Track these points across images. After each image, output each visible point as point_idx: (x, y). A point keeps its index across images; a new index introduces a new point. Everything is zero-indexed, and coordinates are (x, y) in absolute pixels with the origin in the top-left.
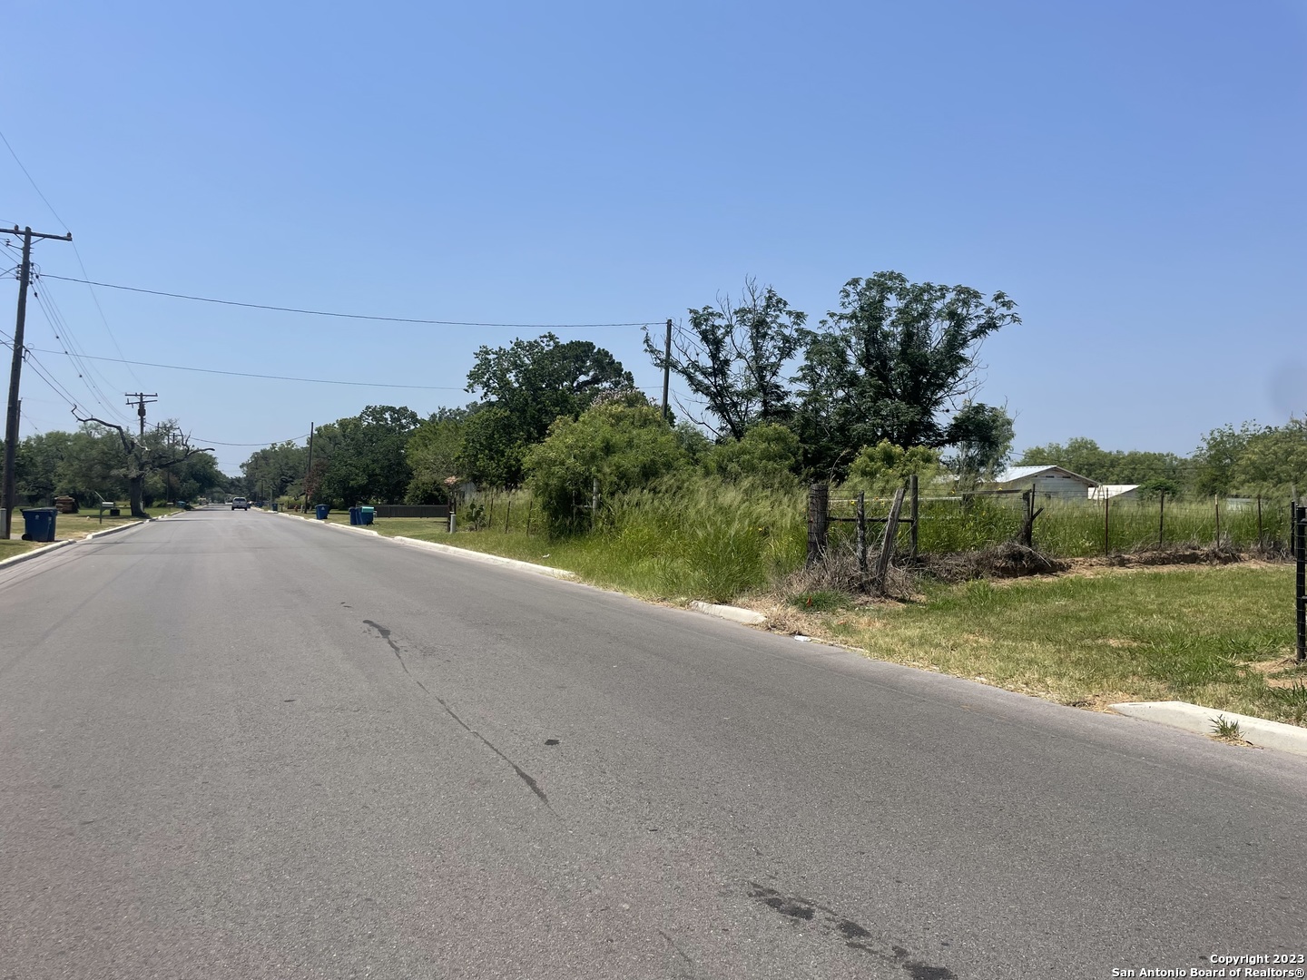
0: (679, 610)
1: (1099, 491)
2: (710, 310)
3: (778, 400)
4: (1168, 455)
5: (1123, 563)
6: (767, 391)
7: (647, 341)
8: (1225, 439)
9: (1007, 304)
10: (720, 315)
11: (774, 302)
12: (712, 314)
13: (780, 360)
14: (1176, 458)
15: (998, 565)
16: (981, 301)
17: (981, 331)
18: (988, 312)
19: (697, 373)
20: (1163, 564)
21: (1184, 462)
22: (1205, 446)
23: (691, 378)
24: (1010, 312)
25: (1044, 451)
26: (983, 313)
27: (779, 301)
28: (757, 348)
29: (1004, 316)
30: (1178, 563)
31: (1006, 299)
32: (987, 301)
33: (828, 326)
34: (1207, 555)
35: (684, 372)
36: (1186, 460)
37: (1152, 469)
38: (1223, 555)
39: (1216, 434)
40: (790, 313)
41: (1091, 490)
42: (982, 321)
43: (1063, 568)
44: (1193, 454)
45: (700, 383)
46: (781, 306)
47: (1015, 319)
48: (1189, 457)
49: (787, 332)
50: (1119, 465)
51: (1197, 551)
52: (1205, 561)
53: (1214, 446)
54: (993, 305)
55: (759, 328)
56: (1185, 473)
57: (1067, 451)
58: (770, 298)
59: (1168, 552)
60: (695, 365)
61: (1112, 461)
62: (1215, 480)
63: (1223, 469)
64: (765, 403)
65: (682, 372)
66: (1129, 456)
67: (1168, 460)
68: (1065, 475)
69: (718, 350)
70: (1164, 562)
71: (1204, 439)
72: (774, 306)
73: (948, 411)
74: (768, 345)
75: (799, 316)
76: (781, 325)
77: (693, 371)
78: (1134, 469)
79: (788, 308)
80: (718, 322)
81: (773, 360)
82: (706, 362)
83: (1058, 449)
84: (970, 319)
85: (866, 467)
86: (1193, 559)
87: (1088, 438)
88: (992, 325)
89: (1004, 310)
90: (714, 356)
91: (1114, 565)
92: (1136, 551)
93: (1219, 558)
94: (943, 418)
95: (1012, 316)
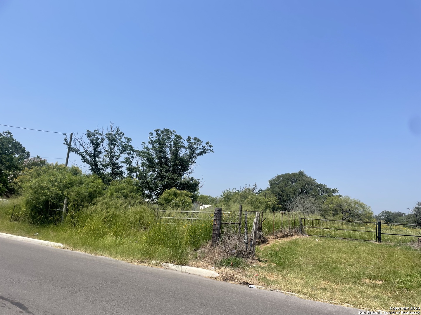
0: (156, 268)
1: (203, 207)
2: (97, 132)
3: (117, 169)
4: (209, 196)
6: (114, 165)
9: (211, 146)
11: (119, 133)
12: (97, 133)
13: (120, 154)
16: (201, 143)
17: (201, 154)
18: (204, 147)
19: (87, 155)
23: (83, 157)
24: (210, 149)
26: (202, 148)
27: (121, 133)
28: (111, 148)
29: (208, 150)
31: (210, 144)
32: (204, 144)
33: (145, 144)
35: (81, 154)
40: (125, 138)
41: (201, 206)
42: (202, 150)
45: (87, 159)
46: (122, 135)
49: (124, 144)
54: (206, 145)
55: (112, 141)
58: (118, 131)
60: (86, 152)
64: (113, 170)
65: (80, 154)
69: (97, 147)
71: (222, 192)
72: (119, 134)
74: (116, 149)
75: (129, 140)
76: (121, 142)
77: (85, 154)
79: (124, 136)
80: (99, 137)
81: (117, 154)
82: (91, 151)
84: (197, 149)
88: (204, 152)
89: (209, 148)
90: (95, 150)
95: (211, 150)
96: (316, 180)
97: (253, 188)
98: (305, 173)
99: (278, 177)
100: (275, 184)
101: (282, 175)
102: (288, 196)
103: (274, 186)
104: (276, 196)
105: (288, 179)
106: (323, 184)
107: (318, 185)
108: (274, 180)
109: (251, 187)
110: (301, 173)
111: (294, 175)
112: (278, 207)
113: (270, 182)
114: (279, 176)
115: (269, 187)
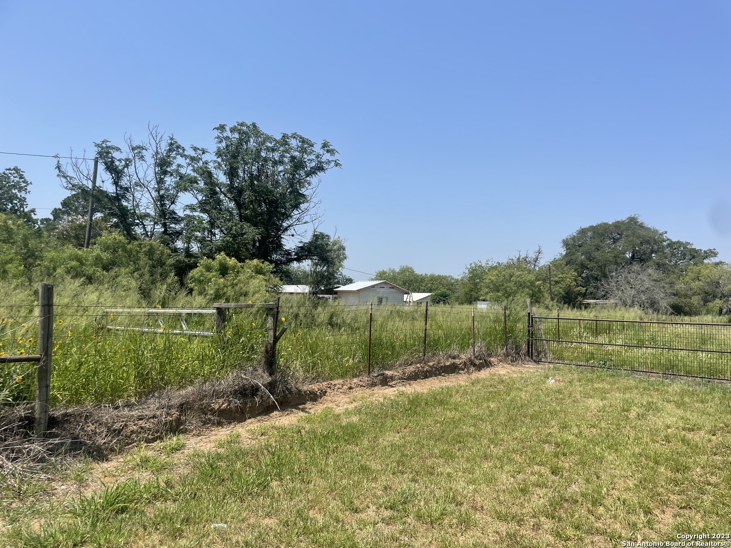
1: (410, 297)
4: (449, 277)
5: (385, 381)
6: (165, 215)
7: (58, 167)
8: (477, 268)
10: (118, 149)
11: (175, 148)
13: (178, 192)
14: (453, 279)
15: (217, 407)
16: (314, 149)
17: (312, 172)
18: (317, 157)
20: (426, 377)
21: (457, 281)
22: (467, 271)
24: (334, 158)
25: (386, 273)
26: (314, 158)
27: (178, 147)
28: (160, 182)
29: (329, 162)
30: (440, 375)
31: (330, 148)
32: (317, 149)
34: (465, 364)
36: (458, 279)
37: (441, 284)
38: (477, 362)
39: (473, 265)
40: (186, 157)
41: (405, 296)
42: (314, 164)
43: (314, 397)
44: (462, 276)
46: (180, 150)
47: (337, 165)
48: (459, 278)
49: (183, 171)
50: (425, 281)
51: (457, 360)
52: (463, 370)
53: (472, 272)
54: (321, 152)
56: (457, 287)
57: (398, 273)
58: (171, 144)
59: (431, 364)
61: (422, 279)
62: (471, 291)
63: (476, 284)
64: (165, 226)
66: (430, 276)
67: (449, 279)
68: (391, 286)
69: (119, 179)
70: (426, 375)
72: (174, 150)
73: (293, 235)
76: (179, 166)
78: (432, 284)
79: (185, 153)
81: (172, 192)
83: (393, 272)
85: (201, 276)
86: (453, 369)
87: (410, 266)
88: (320, 168)
89: (329, 157)
90: (116, 184)
91: (376, 385)
92: (400, 365)
93: (475, 365)
94: (290, 242)
95: (335, 161)
96: (666, 233)
97: (534, 257)
98: (640, 220)
99: (583, 232)
100: (574, 246)
101: (592, 227)
102: (602, 268)
103: (574, 250)
104: (575, 270)
105: (602, 235)
106: (683, 240)
107: (671, 244)
108: (573, 239)
109: (530, 256)
110: (633, 220)
111: (617, 225)
112: (579, 291)
113: (566, 243)
114: (584, 229)
115: (564, 253)
